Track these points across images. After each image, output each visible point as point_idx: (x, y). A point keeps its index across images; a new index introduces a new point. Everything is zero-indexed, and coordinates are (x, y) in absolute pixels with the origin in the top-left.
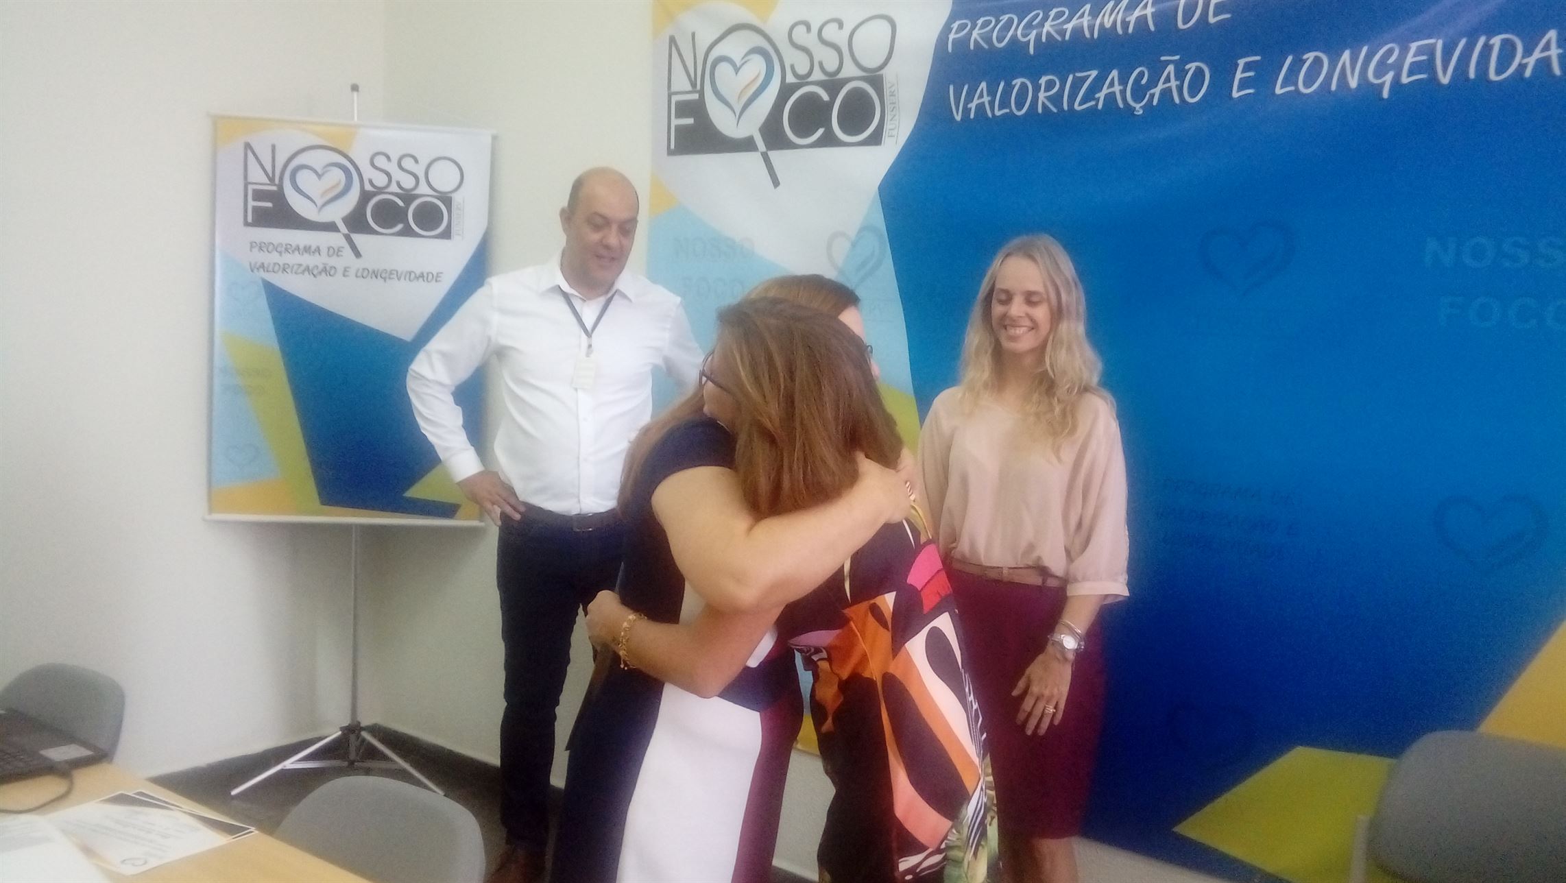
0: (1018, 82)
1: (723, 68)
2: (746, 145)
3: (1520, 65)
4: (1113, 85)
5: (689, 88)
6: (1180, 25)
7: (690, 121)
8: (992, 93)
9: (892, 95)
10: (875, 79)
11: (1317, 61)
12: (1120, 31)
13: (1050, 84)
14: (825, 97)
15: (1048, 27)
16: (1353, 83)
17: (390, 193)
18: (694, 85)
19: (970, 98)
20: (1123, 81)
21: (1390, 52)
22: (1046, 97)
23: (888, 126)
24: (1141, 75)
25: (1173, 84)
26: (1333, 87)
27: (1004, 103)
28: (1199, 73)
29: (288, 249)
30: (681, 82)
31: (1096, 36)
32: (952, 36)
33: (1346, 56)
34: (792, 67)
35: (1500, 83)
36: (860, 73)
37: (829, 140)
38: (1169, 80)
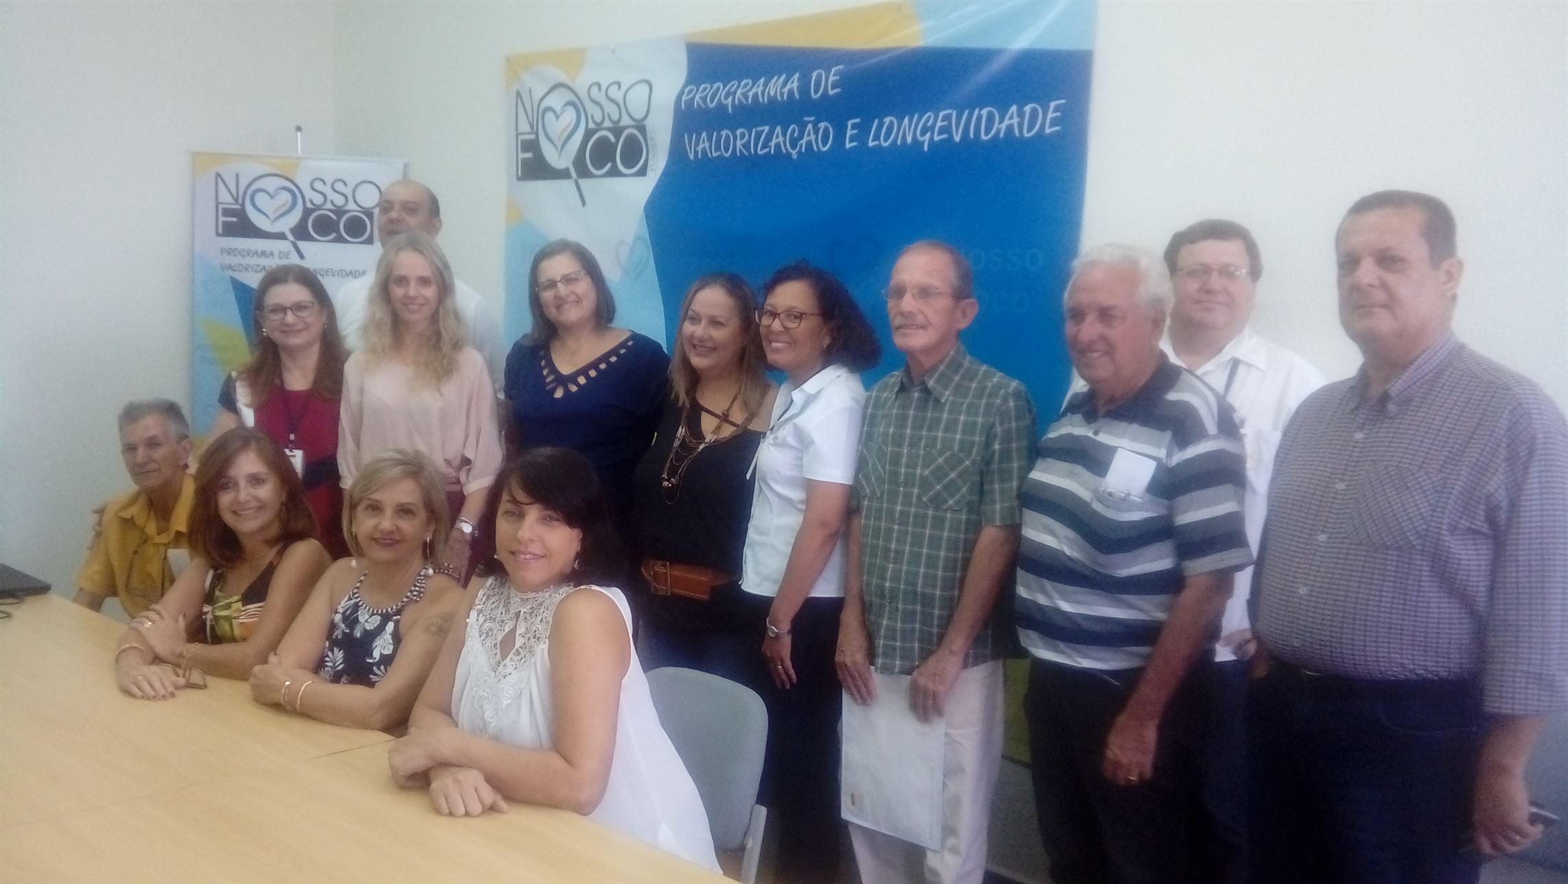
0: (724, 133)
1: (549, 115)
2: (563, 174)
3: (998, 128)
4: (778, 139)
5: (528, 129)
6: (814, 96)
7: (529, 155)
8: (710, 139)
9: (652, 139)
10: (642, 129)
11: (891, 123)
12: (779, 98)
13: (743, 136)
14: (613, 139)
15: (738, 93)
16: (909, 140)
17: (325, 209)
18: (532, 127)
19: (697, 144)
20: (784, 135)
21: (929, 118)
22: (742, 144)
23: (650, 162)
24: (794, 131)
25: (813, 137)
26: (899, 142)
27: (718, 148)
28: (826, 130)
29: (249, 253)
30: (524, 126)
31: (766, 100)
32: (684, 98)
33: (906, 120)
34: (592, 117)
35: (987, 141)
36: (631, 123)
37: (615, 173)
38: (809, 136)
